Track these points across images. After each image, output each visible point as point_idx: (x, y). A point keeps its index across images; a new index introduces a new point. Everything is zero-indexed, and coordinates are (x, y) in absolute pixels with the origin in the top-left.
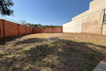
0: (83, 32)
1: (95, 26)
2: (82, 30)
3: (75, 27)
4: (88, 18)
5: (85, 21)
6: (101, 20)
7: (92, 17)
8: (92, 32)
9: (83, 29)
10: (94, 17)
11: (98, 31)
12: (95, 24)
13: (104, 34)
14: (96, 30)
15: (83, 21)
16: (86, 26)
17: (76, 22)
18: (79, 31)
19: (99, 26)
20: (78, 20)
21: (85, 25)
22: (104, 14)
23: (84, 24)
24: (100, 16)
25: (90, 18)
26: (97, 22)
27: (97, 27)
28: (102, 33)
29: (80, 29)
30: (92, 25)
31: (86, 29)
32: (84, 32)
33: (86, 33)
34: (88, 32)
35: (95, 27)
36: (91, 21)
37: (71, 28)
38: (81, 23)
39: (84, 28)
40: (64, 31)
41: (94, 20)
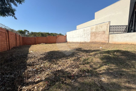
0: (92, 41)
1: (103, 35)
2: (91, 39)
3: (83, 36)
4: (97, 28)
5: (94, 30)
6: (108, 31)
7: (100, 27)
8: (101, 41)
9: (92, 38)
10: (101, 27)
11: (105, 40)
12: (103, 33)
13: (111, 43)
14: (104, 39)
15: (91, 30)
16: (95, 35)
17: (84, 30)
19: (107, 36)
20: (86, 29)
21: (94, 34)
22: (110, 26)
23: (93, 33)
24: (107, 27)
25: (98, 28)
26: (104, 32)
27: (105, 37)
28: (109, 42)
29: (89, 38)
30: (100, 34)
31: (95, 38)
32: (94, 41)
33: (96, 42)
34: (97, 41)
35: (103, 36)
36: (100, 30)
37: (78, 37)
38: (89, 32)
39: (93, 37)
41: (101, 30)
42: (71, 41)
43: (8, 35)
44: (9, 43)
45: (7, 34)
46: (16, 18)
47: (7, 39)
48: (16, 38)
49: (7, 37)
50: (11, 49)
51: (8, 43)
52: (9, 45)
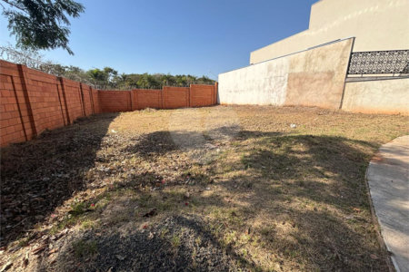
0: (291, 103)
1: (325, 86)
2: (287, 96)
3: (264, 85)
4: (308, 61)
5: (298, 69)
6: (342, 70)
7: (320, 59)
8: (318, 105)
9: (292, 94)
10: (324, 57)
11: (332, 102)
12: (325, 79)
13: (348, 110)
14: (327, 98)
15: (292, 66)
16: (300, 84)
17: (270, 69)
18: (278, 99)
19: (337, 88)
20: (274, 63)
21: (297, 81)
22: (352, 53)
23: (294, 79)
24: (342, 57)
25: (313, 61)
26: (331, 74)
27: (330, 90)
28: (343, 108)
29: (283, 94)
30: (317, 82)
31: (301, 94)
32: (296, 102)
33: (302, 106)
34: (305, 104)
35: (326, 88)
36: (316, 68)
37: (251, 89)
38: (284, 73)
39: (296, 90)
40: (222, 99)
41: (321, 66)
42: (229, 102)
43: (63, 89)
44: (67, 109)
45: (60, 87)
46: (71, 53)
47: (62, 99)
48: (82, 95)
49: (61, 95)
50: (71, 122)
51: (64, 108)
52: (67, 113)
